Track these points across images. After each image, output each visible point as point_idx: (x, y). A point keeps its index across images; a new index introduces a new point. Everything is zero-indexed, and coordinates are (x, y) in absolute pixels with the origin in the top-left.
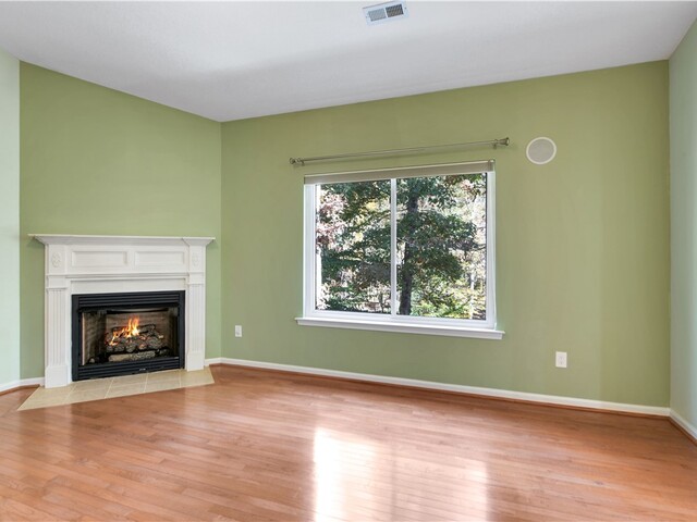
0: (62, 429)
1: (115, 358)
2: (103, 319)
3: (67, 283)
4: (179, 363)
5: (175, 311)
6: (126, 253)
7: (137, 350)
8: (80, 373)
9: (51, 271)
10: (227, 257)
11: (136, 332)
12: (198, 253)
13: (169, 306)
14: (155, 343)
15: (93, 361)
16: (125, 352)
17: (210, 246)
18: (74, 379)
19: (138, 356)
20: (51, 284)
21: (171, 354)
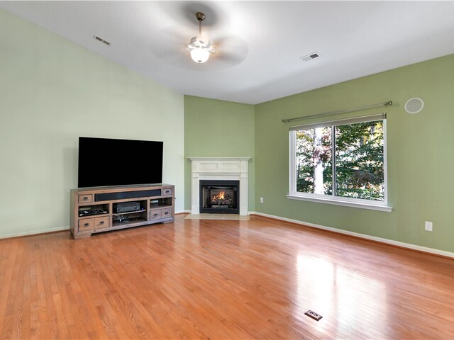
0: (196, 230)
1: (214, 206)
2: (210, 191)
3: (198, 175)
4: (237, 212)
5: (235, 189)
6: (217, 164)
7: (221, 204)
8: (202, 211)
9: (193, 171)
10: (257, 166)
11: (223, 197)
12: (245, 164)
13: (233, 186)
14: (228, 202)
15: (207, 207)
16: (217, 204)
17: (250, 161)
18: (200, 212)
19: (222, 207)
20: (193, 175)
21: (234, 207)
